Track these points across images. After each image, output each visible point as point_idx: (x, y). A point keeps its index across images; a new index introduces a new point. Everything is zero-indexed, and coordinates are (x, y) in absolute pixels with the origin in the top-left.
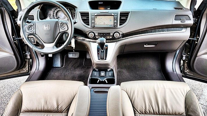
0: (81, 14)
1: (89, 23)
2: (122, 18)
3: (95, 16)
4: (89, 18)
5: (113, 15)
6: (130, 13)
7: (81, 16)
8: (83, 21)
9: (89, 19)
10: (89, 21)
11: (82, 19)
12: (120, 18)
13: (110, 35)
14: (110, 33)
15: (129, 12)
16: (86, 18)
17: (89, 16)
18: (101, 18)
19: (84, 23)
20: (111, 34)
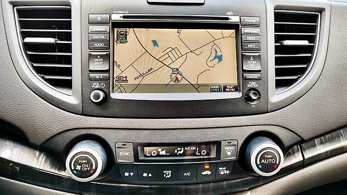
0: (21, 13)
1: (69, 72)
2: (288, 42)
3: (116, 25)
4: (68, 37)
5: (235, 19)
6: (327, 14)
7: (23, 24)
8: (32, 59)
9: (68, 48)
10: (69, 60)
11: (27, 47)
12: (278, 39)
13: (223, 158)
14: (218, 144)
15: (321, 10)
16: (51, 40)
17: (68, 25)
18: (155, 43)
19: (39, 70)
20: (229, 152)
